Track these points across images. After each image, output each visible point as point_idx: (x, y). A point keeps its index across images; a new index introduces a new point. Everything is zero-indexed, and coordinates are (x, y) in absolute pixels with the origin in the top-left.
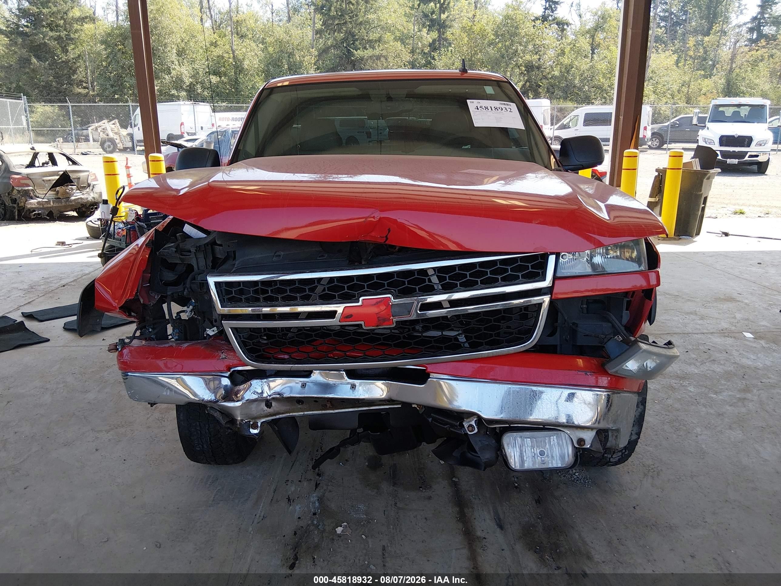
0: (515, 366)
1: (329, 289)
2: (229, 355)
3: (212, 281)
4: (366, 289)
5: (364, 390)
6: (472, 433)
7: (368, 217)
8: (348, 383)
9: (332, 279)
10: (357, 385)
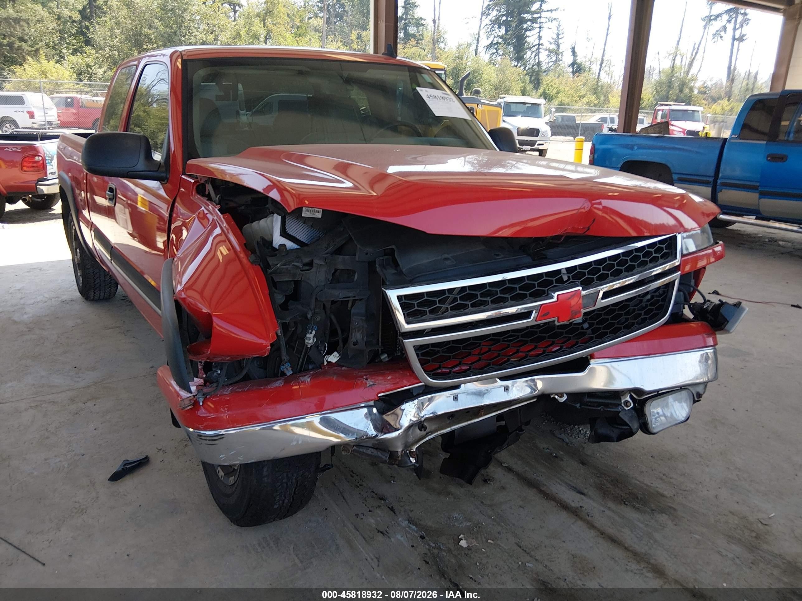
0: (662, 338)
1: (461, 299)
2: (377, 380)
3: (393, 295)
4: (554, 284)
5: (518, 390)
6: (629, 408)
7: (580, 209)
8: (501, 386)
9: (463, 289)
10: (510, 386)
